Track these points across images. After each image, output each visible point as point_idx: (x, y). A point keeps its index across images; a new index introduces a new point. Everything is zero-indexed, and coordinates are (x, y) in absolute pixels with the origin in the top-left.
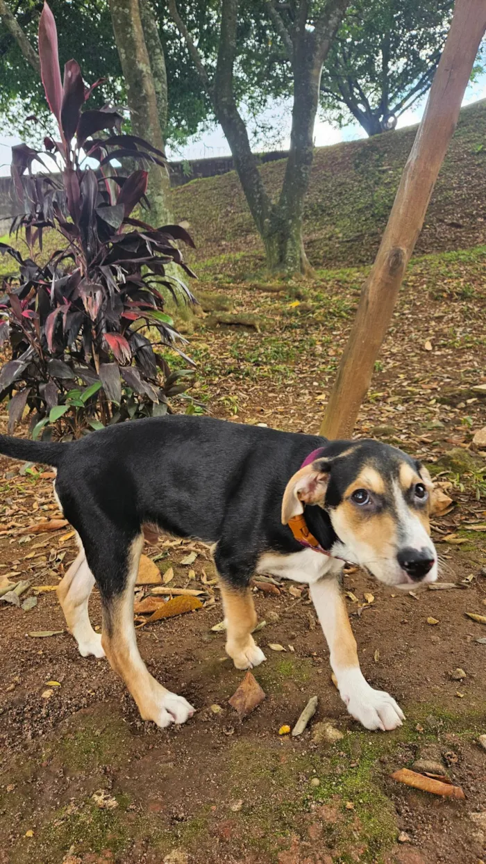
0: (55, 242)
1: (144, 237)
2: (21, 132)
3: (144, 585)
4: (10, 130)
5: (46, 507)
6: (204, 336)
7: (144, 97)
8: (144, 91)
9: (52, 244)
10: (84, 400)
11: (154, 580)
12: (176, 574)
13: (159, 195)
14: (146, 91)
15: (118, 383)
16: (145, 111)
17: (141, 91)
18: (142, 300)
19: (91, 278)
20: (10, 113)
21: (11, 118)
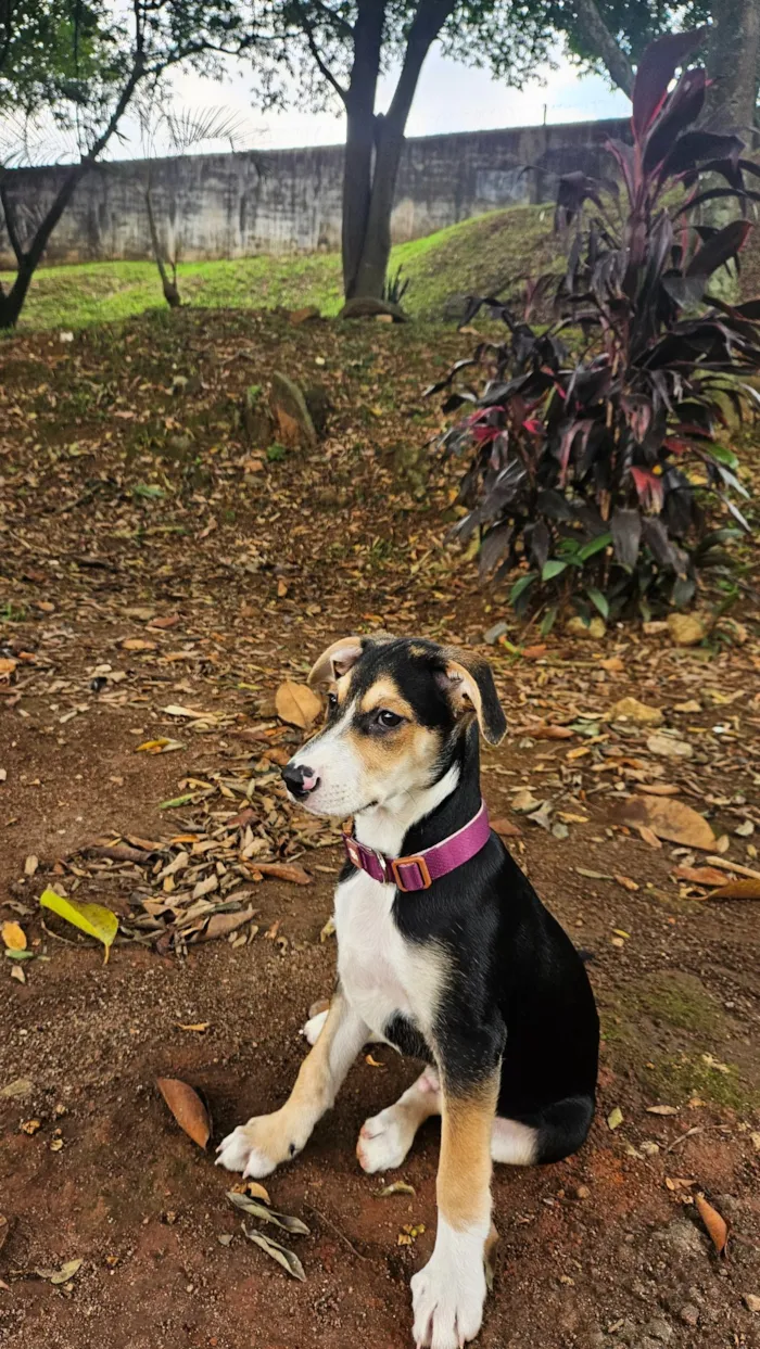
0: (513, 246)
1: (725, 330)
2: (495, 59)
3: (694, 849)
4: (479, 55)
5: (535, 702)
6: (747, 453)
7: (740, 40)
8: (742, 31)
9: (508, 250)
10: (584, 557)
11: (707, 846)
12: (731, 844)
13: (725, 208)
14: (745, 29)
15: (635, 541)
16: (735, 65)
17: (735, 31)
18: (695, 422)
19: (628, 380)
20: (484, 27)
21: (485, 34)
